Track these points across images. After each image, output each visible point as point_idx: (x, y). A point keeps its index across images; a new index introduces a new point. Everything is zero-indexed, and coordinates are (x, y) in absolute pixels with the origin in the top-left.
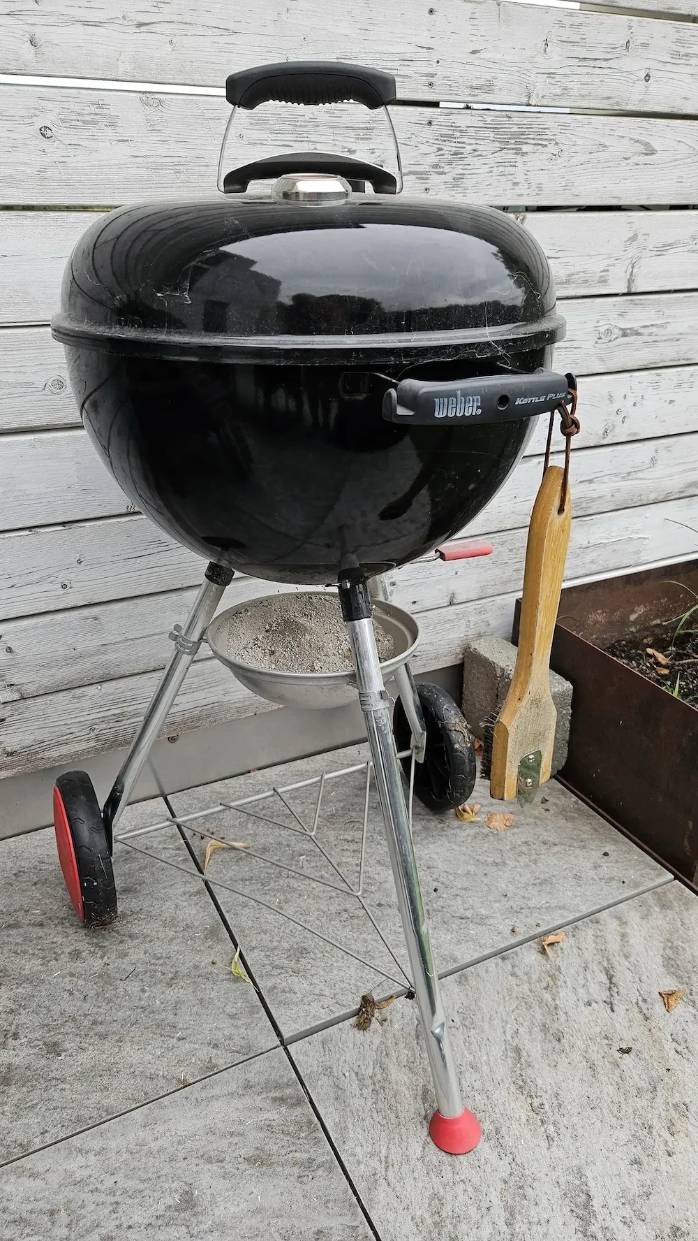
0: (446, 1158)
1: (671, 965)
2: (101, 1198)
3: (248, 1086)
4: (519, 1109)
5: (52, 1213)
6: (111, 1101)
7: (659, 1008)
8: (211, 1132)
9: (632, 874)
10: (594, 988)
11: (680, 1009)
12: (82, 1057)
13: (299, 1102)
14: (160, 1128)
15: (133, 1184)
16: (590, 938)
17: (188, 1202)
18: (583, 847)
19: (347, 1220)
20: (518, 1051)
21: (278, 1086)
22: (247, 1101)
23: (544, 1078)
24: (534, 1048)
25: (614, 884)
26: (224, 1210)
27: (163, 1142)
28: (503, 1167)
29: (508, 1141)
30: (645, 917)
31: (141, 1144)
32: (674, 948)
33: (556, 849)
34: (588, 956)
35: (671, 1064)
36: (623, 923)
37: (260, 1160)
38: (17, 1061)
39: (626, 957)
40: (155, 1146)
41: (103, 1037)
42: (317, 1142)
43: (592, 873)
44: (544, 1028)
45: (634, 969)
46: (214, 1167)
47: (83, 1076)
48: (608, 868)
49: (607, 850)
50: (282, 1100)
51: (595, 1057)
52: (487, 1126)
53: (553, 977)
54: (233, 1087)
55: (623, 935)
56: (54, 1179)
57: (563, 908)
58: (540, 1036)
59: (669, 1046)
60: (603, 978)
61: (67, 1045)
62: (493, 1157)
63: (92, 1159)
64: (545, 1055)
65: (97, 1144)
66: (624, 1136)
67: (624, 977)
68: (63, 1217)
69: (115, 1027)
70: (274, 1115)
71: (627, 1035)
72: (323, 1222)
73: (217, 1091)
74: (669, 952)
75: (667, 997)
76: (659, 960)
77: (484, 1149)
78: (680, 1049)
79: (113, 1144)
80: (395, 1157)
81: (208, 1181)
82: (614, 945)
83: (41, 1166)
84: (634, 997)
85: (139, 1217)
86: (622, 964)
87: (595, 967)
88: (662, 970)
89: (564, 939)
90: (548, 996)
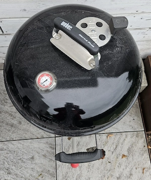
0: (71, 167)
1: (129, 150)
2: (21, 152)
3: (47, 143)
4: (86, 165)
6: (26, 136)
7: (121, 157)
8: (39, 148)
9: (136, 126)
10: (112, 148)
11: (124, 158)
12: (24, 126)
13: (54, 149)
14: (32, 144)
15: (26, 152)
16: (118, 138)
17: (33, 158)
18: (130, 116)
19: (53, 170)
21: (51, 145)
22: (46, 145)
25: (131, 127)
26: (37, 161)
28: (79, 172)
29: (82, 169)
30: (132, 137)
31: (29, 146)
32: (132, 146)
34: (115, 141)
35: (116, 168)
36: (126, 137)
37: (45, 156)
38: (14, 123)
39: (122, 144)
40: (31, 147)
42: (54, 157)
43: (128, 123)
45: (122, 148)
46: (38, 154)
47: (23, 130)
48: (132, 123)
49: (135, 118)
50: (51, 147)
51: (104, 161)
52: (80, 165)
53: (106, 143)
54: (45, 142)
55: (125, 140)
56: (16, 146)
57: (117, 129)
59: (117, 164)
60: (115, 147)
61: (22, 123)
62: (78, 171)
63: (21, 145)
65: (23, 143)
66: (100, 176)
67: (119, 148)
68: (15, 153)
70: (49, 149)
71: (112, 159)
72: (50, 169)
73: (42, 141)
74: (130, 147)
75: (124, 156)
76: (127, 148)
77: (78, 168)
79: (25, 144)
81: (36, 156)
82: (121, 141)
83: (14, 144)
84: (118, 153)
85: (25, 157)
86: (120, 145)
87: (115, 144)
88: (126, 150)
89: (113, 136)
90: (103, 146)
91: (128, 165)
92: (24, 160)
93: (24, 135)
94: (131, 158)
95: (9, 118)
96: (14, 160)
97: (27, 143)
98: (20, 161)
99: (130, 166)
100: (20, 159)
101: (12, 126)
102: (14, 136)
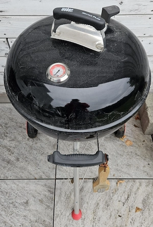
0: (72, 219)
1: (144, 202)
2: (15, 194)
3: (45, 185)
4: (91, 217)
5: (7, 193)
6: (23, 175)
7: (134, 210)
8: (36, 191)
9: (152, 173)
10: (123, 198)
11: (138, 213)
12: (22, 164)
13: (52, 193)
14: (28, 186)
15: (20, 194)
16: (130, 185)
17: (27, 203)
18: (144, 160)
19: (50, 221)
20: (98, 204)
21: (50, 188)
22: (44, 188)
23: (100, 213)
24: (102, 205)
25: (146, 173)
26: (32, 207)
27: (28, 189)
29: (85, 222)
30: (147, 186)
31: (24, 187)
32: (148, 198)
33: (138, 157)
34: (127, 189)
35: (128, 224)
36: (140, 185)
37: (41, 201)
38: (11, 159)
39: (135, 194)
40: (26, 189)
41: (26, 161)
42: (52, 203)
43: (142, 168)
44: (106, 202)
45: (135, 198)
46: (33, 198)
47: (20, 168)
48: (147, 169)
49: (150, 163)
50: (50, 191)
51: (113, 214)
52: (83, 217)
53: (116, 191)
54: (43, 184)
55: (138, 188)
56: (9, 187)
57: (129, 174)
58: (104, 203)
59: (130, 220)
60: (126, 197)
61: (20, 160)
62: (80, 224)
63: (16, 186)
64: (103, 208)
65: (18, 183)
67: (131, 199)
68: (8, 195)
69: (29, 160)
70: (47, 194)
71: (123, 213)
72: (46, 219)
73: (40, 183)
74: (146, 198)
75: (138, 209)
76: (142, 199)
77: (80, 221)
78: (132, 222)
79: (20, 185)
80: (63, 214)
81: (31, 201)
82: (134, 190)
83: (8, 183)
84: (130, 205)
85: (19, 201)
86: (133, 195)
87: (126, 193)
88: (141, 201)
89: (124, 183)
90: (112, 195)
91: (143, 222)
92: (17, 204)
93: (21, 173)
94: (147, 213)
95: (7, 153)
96: (5, 204)
97: (22, 184)
98: (11, 205)
99: (146, 223)
100: (13, 203)
101: (8, 162)
102: (9, 174)
